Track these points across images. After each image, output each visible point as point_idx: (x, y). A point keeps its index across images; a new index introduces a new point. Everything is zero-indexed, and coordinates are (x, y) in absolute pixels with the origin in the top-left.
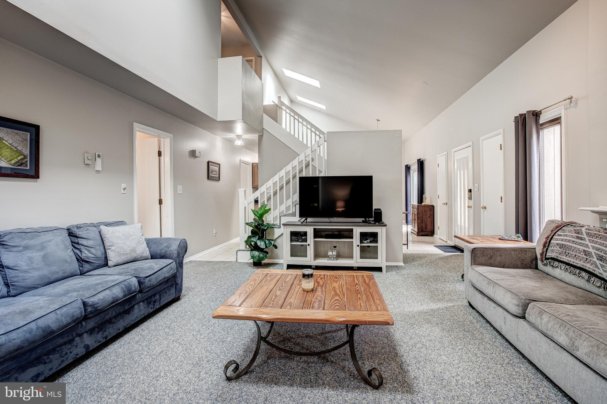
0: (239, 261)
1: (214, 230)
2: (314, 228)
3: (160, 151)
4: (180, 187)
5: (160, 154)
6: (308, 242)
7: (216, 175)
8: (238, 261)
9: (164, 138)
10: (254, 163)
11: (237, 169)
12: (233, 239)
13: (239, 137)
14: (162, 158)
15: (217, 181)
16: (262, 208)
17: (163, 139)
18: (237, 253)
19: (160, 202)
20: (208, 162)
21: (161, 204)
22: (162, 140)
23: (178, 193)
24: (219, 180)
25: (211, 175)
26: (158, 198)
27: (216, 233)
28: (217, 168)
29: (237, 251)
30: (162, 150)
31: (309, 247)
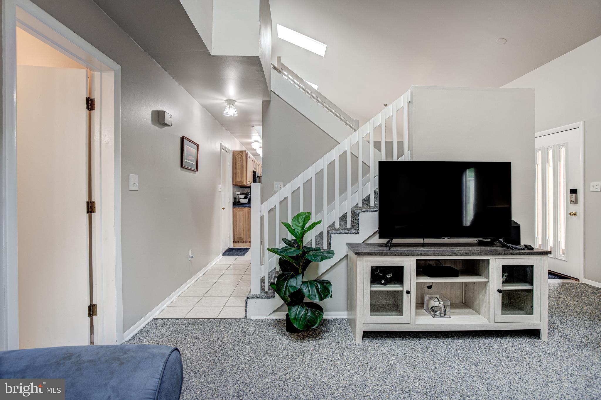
0: (252, 317)
1: (190, 252)
2: (417, 260)
3: (92, 98)
4: (134, 178)
5: (90, 104)
6: (406, 287)
7: (192, 161)
8: (248, 317)
9: (101, 71)
10: (235, 151)
11: (218, 158)
12: (213, 260)
13: (231, 102)
14: (96, 113)
15: (195, 172)
16: (299, 218)
17: (99, 73)
18: (246, 302)
19: (91, 207)
20: (183, 139)
21: (91, 212)
22: (97, 74)
23: (130, 190)
24: (197, 171)
25: (186, 160)
26: (86, 199)
27: (192, 257)
28: (195, 151)
29: (247, 299)
30: (96, 96)
31: (408, 297)
